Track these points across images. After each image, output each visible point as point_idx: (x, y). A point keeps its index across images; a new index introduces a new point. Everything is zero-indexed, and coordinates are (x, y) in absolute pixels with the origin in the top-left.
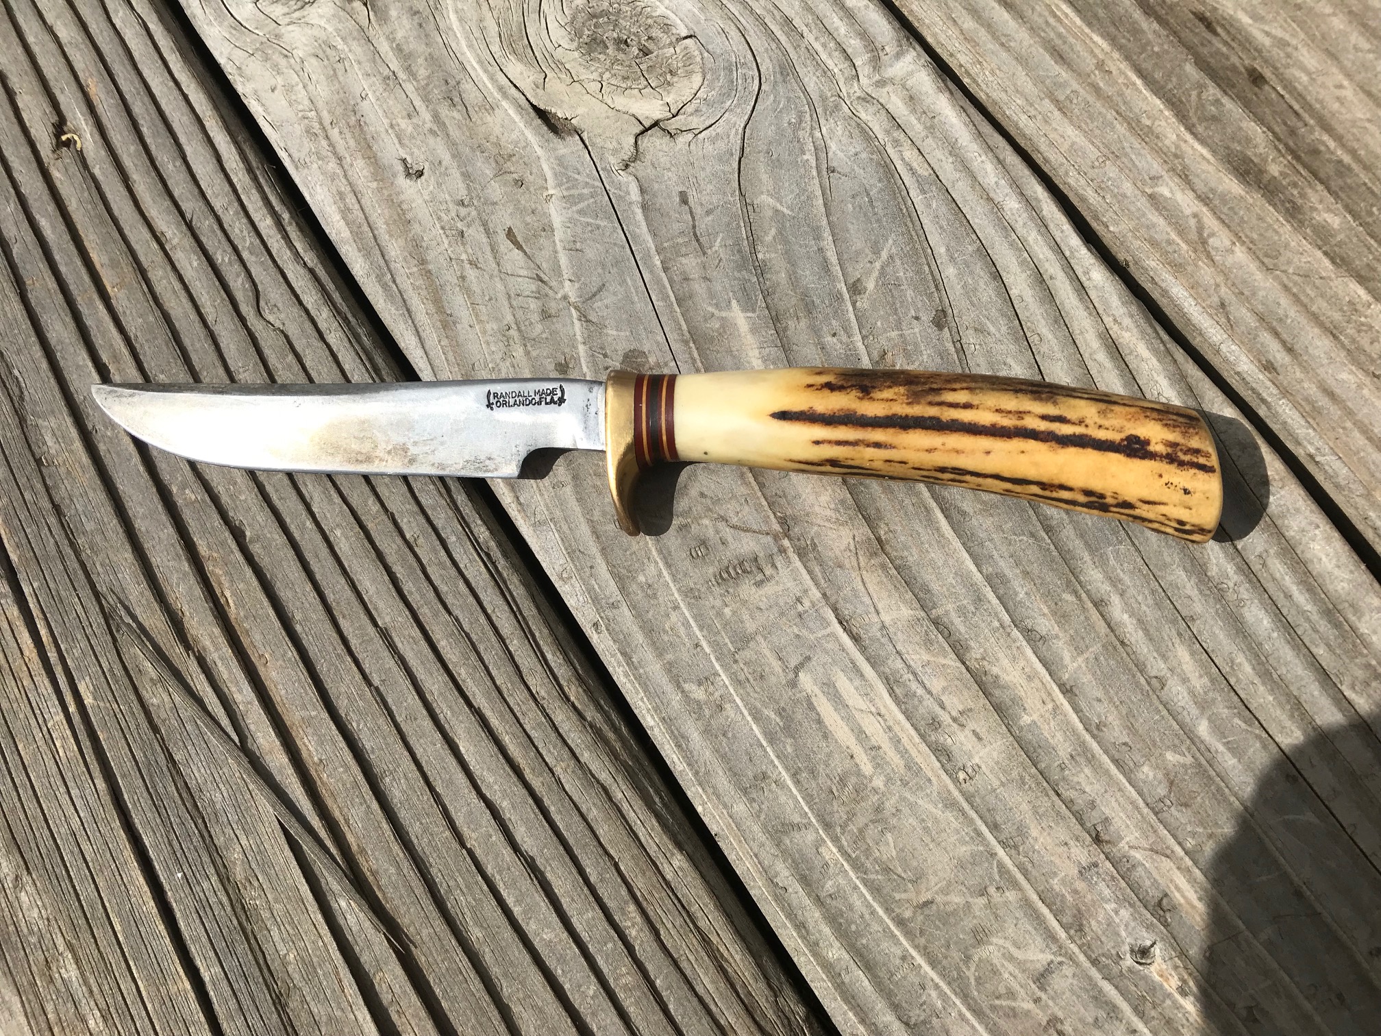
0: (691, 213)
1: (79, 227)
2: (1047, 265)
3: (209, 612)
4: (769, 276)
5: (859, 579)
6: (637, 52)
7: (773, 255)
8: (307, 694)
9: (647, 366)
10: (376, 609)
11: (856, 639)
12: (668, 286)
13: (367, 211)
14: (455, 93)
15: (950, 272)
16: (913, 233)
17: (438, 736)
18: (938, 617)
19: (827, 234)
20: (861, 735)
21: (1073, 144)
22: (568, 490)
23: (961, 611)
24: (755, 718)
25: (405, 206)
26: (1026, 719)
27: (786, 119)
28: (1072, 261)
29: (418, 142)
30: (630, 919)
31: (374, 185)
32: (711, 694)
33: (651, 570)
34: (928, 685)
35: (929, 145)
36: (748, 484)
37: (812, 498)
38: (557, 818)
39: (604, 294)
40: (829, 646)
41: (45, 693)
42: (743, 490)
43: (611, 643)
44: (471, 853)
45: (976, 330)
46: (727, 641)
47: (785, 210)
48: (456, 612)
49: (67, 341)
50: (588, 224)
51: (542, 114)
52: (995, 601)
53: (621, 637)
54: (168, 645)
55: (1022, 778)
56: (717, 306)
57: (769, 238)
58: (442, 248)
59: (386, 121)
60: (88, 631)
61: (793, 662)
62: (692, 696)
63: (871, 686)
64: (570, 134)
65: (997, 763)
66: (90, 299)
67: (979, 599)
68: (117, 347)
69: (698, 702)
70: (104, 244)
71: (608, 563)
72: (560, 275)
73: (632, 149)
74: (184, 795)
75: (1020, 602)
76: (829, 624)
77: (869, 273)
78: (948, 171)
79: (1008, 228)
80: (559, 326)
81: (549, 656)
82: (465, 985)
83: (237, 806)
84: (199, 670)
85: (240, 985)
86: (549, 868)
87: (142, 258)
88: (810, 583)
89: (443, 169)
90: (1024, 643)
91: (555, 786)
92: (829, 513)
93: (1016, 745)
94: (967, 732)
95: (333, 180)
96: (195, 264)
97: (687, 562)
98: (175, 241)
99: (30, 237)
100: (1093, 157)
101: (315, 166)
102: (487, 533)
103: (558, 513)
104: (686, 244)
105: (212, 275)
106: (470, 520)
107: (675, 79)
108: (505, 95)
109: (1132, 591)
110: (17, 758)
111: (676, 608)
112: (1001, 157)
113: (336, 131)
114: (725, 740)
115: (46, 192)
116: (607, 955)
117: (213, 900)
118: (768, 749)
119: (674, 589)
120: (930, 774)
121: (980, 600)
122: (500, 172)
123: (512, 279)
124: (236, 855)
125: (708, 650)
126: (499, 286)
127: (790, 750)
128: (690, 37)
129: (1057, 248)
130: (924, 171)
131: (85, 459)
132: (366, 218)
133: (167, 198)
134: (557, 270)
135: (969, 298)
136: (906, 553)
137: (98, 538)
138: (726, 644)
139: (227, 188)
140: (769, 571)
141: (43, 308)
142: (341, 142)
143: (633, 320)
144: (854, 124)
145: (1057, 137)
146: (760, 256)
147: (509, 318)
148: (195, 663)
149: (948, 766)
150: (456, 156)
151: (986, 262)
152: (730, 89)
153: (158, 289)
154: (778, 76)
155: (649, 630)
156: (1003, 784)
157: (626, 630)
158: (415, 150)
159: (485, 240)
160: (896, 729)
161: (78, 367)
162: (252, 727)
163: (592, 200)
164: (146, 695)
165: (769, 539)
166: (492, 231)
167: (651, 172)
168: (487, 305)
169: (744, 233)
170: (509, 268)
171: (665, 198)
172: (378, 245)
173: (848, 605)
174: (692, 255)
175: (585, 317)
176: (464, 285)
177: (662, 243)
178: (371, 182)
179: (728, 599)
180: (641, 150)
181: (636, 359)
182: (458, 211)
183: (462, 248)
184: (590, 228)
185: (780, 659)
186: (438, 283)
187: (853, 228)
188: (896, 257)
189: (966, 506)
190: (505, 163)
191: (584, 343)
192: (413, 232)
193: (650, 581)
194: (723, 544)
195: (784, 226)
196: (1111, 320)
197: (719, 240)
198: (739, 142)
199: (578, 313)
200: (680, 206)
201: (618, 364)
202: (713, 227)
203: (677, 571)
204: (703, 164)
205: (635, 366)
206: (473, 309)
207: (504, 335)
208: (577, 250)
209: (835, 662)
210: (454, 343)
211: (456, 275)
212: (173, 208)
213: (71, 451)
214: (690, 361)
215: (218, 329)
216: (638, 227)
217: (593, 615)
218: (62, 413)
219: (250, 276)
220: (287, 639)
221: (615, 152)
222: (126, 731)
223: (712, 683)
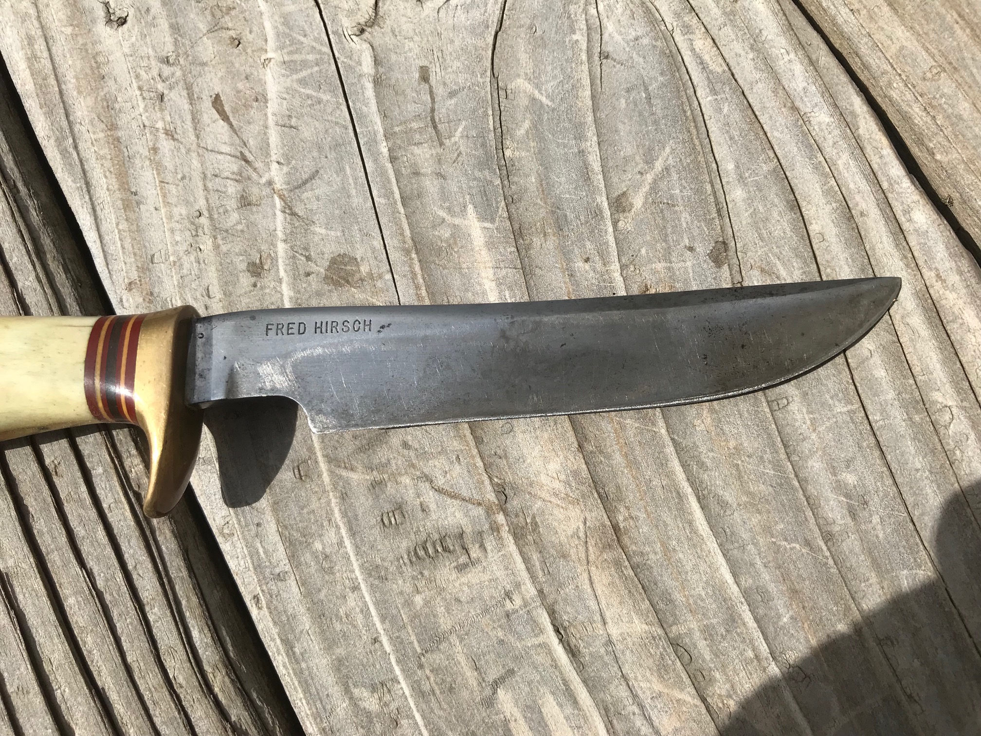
0: (431, 93)
2: (858, 198)
4: (516, 179)
5: (585, 575)
7: (523, 154)
9: (357, 276)
11: (573, 652)
12: (394, 180)
13: (57, 59)
15: (737, 195)
16: (697, 142)
18: (679, 637)
19: (591, 133)
21: (902, 48)
23: (708, 632)
25: (100, 59)
28: (890, 195)
31: (69, 30)
32: (386, 705)
33: (331, 536)
34: (656, 722)
35: (726, 35)
36: (462, 438)
37: (539, 463)
39: (317, 182)
40: (539, 660)
42: (456, 444)
43: (271, 624)
45: (762, 271)
46: (413, 638)
47: (544, 100)
48: (91, 563)
50: (309, 97)
52: (751, 624)
53: (284, 618)
56: (449, 210)
57: (521, 132)
58: (136, 112)
61: (493, 674)
62: (362, 704)
63: (585, 717)
67: (732, 620)
69: (368, 714)
71: (278, 522)
72: (268, 155)
73: (371, 12)
75: (783, 628)
76: (542, 631)
77: (637, 187)
78: (747, 69)
79: (812, 145)
80: (257, 218)
81: (195, 634)
88: (524, 575)
89: (150, 18)
92: (557, 485)
95: (23, 22)
97: (376, 531)
100: (926, 67)
104: (420, 131)
109: (927, 631)
111: (356, 588)
112: (814, 57)
119: (356, 566)
121: (734, 621)
122: (215, 28)
123: (213, 156)
125: (388, 647)
126: (196, 163)
129: (873, 177)
130: (717, 67)
132: (54, 69)
134: (265, 148)
135: (758, 229)
136: (647, 549)
138: (411, 643)
140: (475, 552)
143: (347, 216)
145: (883, 38)
146: (508, 153)
147: (202, 203)
151: (783, 187)
155: (319, 614)
157: (290, 611)
159: (187, 107)
163: (316, 69)
165: (481, 511)
166: (196, 96)
167: (389, 40)
168: (178, 185)
169: (491, 123)
170: (209, 142)
171: (402, 73)
172: (63, 102)
173: (569, 609)
174: (426, 145)
175: (291, 209)
176: (154, 159)
177: (392, 127)
178: (65, 26)
179: (421, 584)
180: (381, 13)
181: (345, 266)
182: (160, 69)
183: (159, 114)
184: (310, 102)
185: (477, 669)
186: (126, 154)
187: (623, 129)
188: (672, 170)
189: (729, 496)
190: (223, 17)
191: (285, 241)
192: (106, 90)
193: (328, 550)
194: (423, 510)
195: (540, 119)
196: (933, 274)
197: (460, 129)
198: (498, 13)
199: (282, 203)
200: (419, 84)
201: (322, 270)
202: (455, 112)
203: (362, 540)
204: (451, 35)
205: (342, 274)
206: (161, 189)
207: (193, 223)
208: (291, 127)
209: (543, 681)
210: (134, 227)
211: (148, 146)
214: (409, 275)
216: (367, 105)
217: (253, 586)
221: (350, 14)
223: (389, 691)
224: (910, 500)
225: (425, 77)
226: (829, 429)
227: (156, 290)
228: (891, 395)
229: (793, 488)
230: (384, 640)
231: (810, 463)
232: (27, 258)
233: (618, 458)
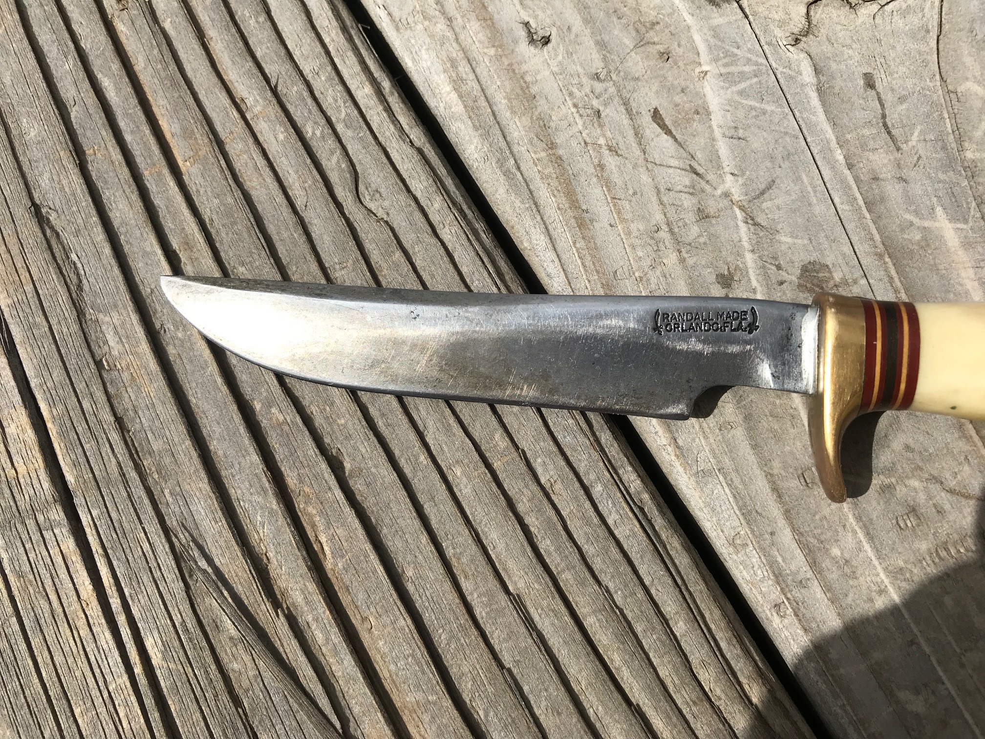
0: (879, 99)
1: (146, 89)
3: (301, 562)
4: (981, 180)
8: (423, 673)
9: (831, 283)
10: (505, 570)
12: (854, 187)
13: (483, 81)
22: (739, 433)
25: (528, 78)
31: (492, 51)
33: (848, 541)
36: (969, 439)
39: (773, 192)
41: (105, 647)
42: (962, 445)
43: (801, 632)
46: (950, 638)
48: (605, 579)
49: (133, 222)
50: (752, 108)
53: (814, 625)
54: (252, 600)
56: (917, 213)
57: (978, 134)
58: (575, 130)
60: (157, 574)
64: (726, 1)
66: (159, 174)
68: (189, 232)
70: (175, 111)
71: (793, 529)
72: (719, 167)
73: (803, 21)
80: (718, 228)
81: (724, 645)
84: (290, 634)
87: (219, 128)
89: (573, 36)
95: (442, 44)
96: (281, 137)
97: (894, 534)
98: (257, 109)
99: (91, 99)
101: (420, 27)
102: (639, 482)
103: (727, 462)
104: (873, 137)
105: (303, 152)
106: (617, 464)
110: (74, 727)
111: (882, 592)
115: (110, 47)
119: (879, 569)
122: (642, 43)
123: (663, 170)
126: (645, 178)
131: (153, 365)
132: (483, 90)
133: (249, 59)
134: (715, 160)
137: (167, 460)
139: (319, 49)
141: (106, 182)
143: (811, 226)
146: (969, 155)
147: (659, 217)
148: (286, 626)
150: (588, 21)
153: (237, 166)
157: (819, 618)
158: (539, 12)
159: (626, 122)
161: (145, 254)
162: (356, 710)
163: (755, 80)
164: (225, 658)
166: (634, 111)
167: (826, 48)
168: (631, 201)
169: (949, 126)
170: (657, 156)
171: (845, 80)
172: (498, 123)
174: (882, 151)
175: (753, 219)
176: (602, 176)
177: (843, 135)
178: (487, 48)
180: (814, 22)
181: (817, 273)
182: (592, 86)
183: (599, 131)
184: (754, 113)
186: (571, 172)
190: (647, 32)
191: (753, 251)
192: (539, 109)
193: (847, 556)
194: (938, 512)
197: (916, 134)
198: (936, 17)
199: (743, 213)
200: (866, 91)
201: (794, 279)
202: (909, 117)
203: (881, 544)
204: (892, 41)
205: (815, 281)
206: (615, 205)
207: (652, 238)
208: (739, 138)
210: (592, 246)
211: (593, 163)
212: (255, 70)
213: (136, 354)
214: (886, 279)
215: (309, 216)
216: (814, 114)
217: (776, 595)
218: (125, 307)
219: (347, 154)
220: (399, 603)
221: (781, 24)
222: (202, 701)
223: (933, 692)
225: (870, 83)
232: (489, 281)
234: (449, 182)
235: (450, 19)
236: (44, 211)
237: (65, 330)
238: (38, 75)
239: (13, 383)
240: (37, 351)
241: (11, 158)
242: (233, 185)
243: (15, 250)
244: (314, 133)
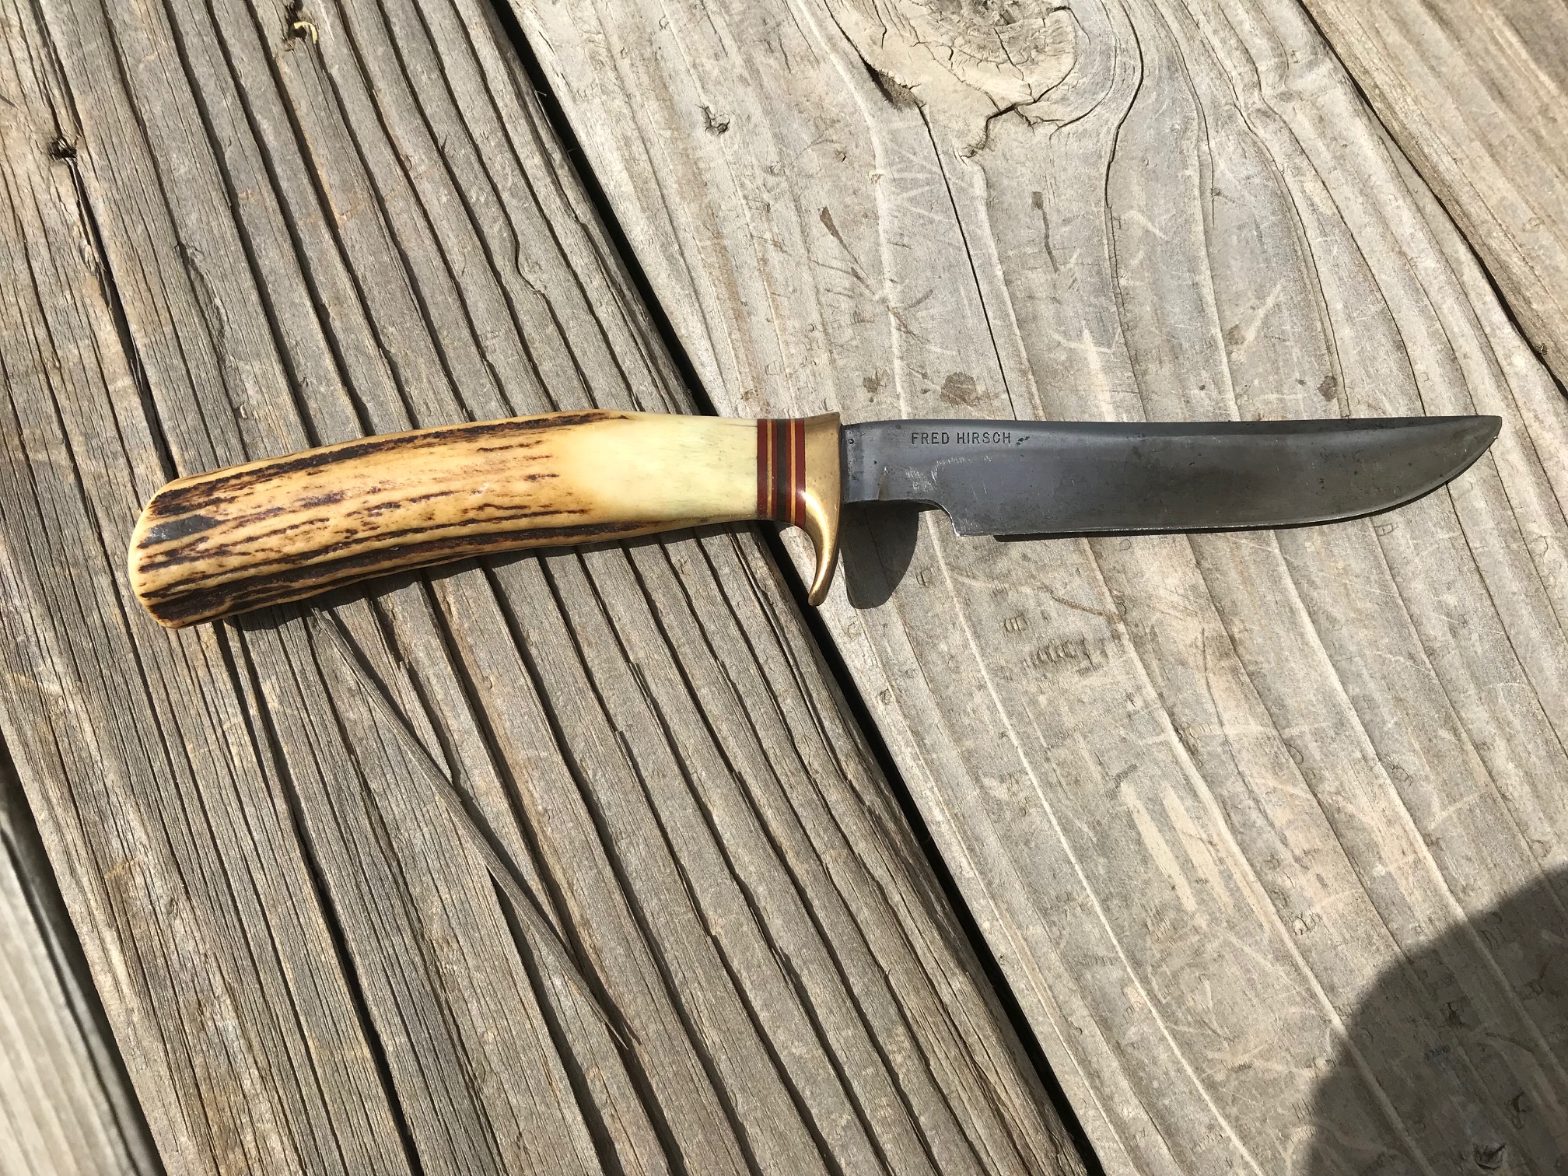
0: (1045, 219)
1: (307, 136)
2: (1461, 341)
3: (427, 618)
5: (1203, 681)
6: (997, 17)
7: (1138, 283)
8: (538, 731)
9: (975, 395)
10: (628, 641)
11: (1192, 751)
12: (1009, 303)
13: (656, 162)
14: (773, 37)
15: (1345, 333)
16: (1307, 281)
17: (690, 800)
18: (1291, 738)
19: (1204, 267)
20: (1186, 864)
21: (1503, 199)
23: (1318, 735)
24: (1065, 830)
25: (702, 165)
26: (1379, 870)
27: (1169, 124)
28: (1492, 340)
29: (725, 90)
30: (896, 1042)
31: (668, 134)
32: (1014, 794)
33: (956, 638)
34: (1270, 816)
35: (1335, 177)
36: (1082, 552)
37: (1157, 578)
38: (821, 914)
39: (930, 301)
40: (1160, 756)
41: (223, 688)
42: (1076, 558)
43: (901, 718)
44: (716, 941)
45: (1369, 406)
46: (1039, 734)
47: (1157, 232)
48: (722, 656)
49: (282, 270)
50: (920, 216)
51: (875, 75)
52: (1359, 728)
53: (914, 712)
54: (375, 652)
55: (1369, 936)
56: (1065, 334)
57: (1134, 262)
58: (742, 221)
59: (688, 59)
61: (1115, 769)
62: (993, 793)
63: (1205, 809)
64: (909, 105)
65: (1342, 916)
66: (315, 226)
67: (1341, 724)
68: (341, 286)
69: (999, 802)
70: (336, 162)
71: (905, 623)
72: (881, 272)
73: (982, 134)
74: (379, 831)
75: (1387, 733)
76: (1162, 731)
77: (1249, 321)
78: (1356, 213)
79: (1418, 290)
80: (871, 333)
81: (828, 725)
82: (695, 1095)
83: (441, 853)
84: (410, 686)
85: (427, 1060)
86: (806, 972)
87: (380, 184)
88: (1145, 679)
89: (751, 126)
90: (1388, 781)
91: (821, 876)
92: (1175, 598)
93: (1366, 898)
94: (1311, 875)
95: (618, 121)
96: (444, 199)
97: (1000, 636)
98: (422, 169)
99: (248, 141)
100: (1526, 219)
101: (597, 101)
102: (765, 568)
104: (1034, 256)
105: (465, 216)
107: (1041, 57)
108: (834, 47)
109: (1521, 738)
110: (184, 761)
111: (981, 687)
113: (627, 61)
114: (1026, 850)
115: (273, 88)
116: (866, 1081)
117: (403, 959)
118: (1077, 867)
119: (982, 666)
120: (1263, 920)
122: (820, 140)
123: (824, 270)
124: (432, 908)
125: (1016, 742)
126: (806, 276)
127: (1102, 871)
128: (1063, 8)
129: (1477, 322)
130: (1327, 209)
131: (293, 416)
132: (655, 173)
133: (418, 115)
134: (877, 266)
135: (1365, 367)
136: (1262, 658)
138: (1037, 738)
139: (491, 113)
140: (1096, 658)
141: (257, 228)
142: (632, 76)
143: (962, 338)
144: (1249, 141)
145: (1485, 188)
146: (1123, 282)
147: (815, 317)
148: (407, 678)
149: (1285, 912)
150: (769, 112)
151: (1390, 328)
152: (1105, 79)
153: (396, 225)
154: (1165, 71)
155: (948, 710)
156: (1345, 942)
157: (919, 706)
158: (720, 98)
159: (795, 218)
160: (1229, 861)
161: (293, 304)
162: (468, 762)
163: (927, 188)
164: (341, 706)
165: (1102, 620)
166: (804, 208)
167: (1000, 163)
168: (789, 298)
169: (1107, 252)
170: (820, 256)
171: (1015, 198)
172: (667, 207)
173: (1187, 711)
174: (1041, 270)
175: (906, 327)
176: (764, 270)
177: (1006, 251)
178: (664, 129)
179: (1045, 685)
180: (992, 136)
181: (962, 384)
182: (764, 179)
183: (766, 225)
184: (921, 222)
185: (1101, 764)
186: (734, 263)
187: (1235, 265)
188: (1283, 307)
189: (1337, 612)
190: (827, 129)
191: (902, 358)
192: (709, 197)
193: (953, 652)
194: (1044, 618)
195: (1154, 251)
196: (1531, 415)
197: (1075, 257)
198: (1111, 143)
199: (898, 321)
200: (1033, 209)
201: (939, 388)
202: (1070, 240)
203: (987, 644)
204: (1064, 163)
205: (958, 392)
206: (773, 300)
207: (806, 337)
208: (904, 246)
209: (1165, 776)
210: (747, 338)
211: (756, 256)
212: (424, 129)
213: (275, 405)
214: (1026, 395)
215: (465, 282)
216: (980, 227)
217: (881, 682)
218: (269, 358)
219: (510, 224)
220: (520, 662)
221: (960, 134)
222: (315, 746)
223: (1018, 782)
224: (1507, 620)
226: (1432, 554)
227: (772, 401)
228: (1491, 524)
229: (1397, 605)
230: (1012, 735)
231: (1413, 585)
232: (641, 362)
233: (1233, 575)
234: (611, 262)
235: (628, 96)
236: (189, 251)
237: (203, 375)
238: (193, 110)
239: (145, 424)
240: (172, 393)
241: (158, 193)
242: (391, 244)
243: (156, 289)
244: (478, 199)
